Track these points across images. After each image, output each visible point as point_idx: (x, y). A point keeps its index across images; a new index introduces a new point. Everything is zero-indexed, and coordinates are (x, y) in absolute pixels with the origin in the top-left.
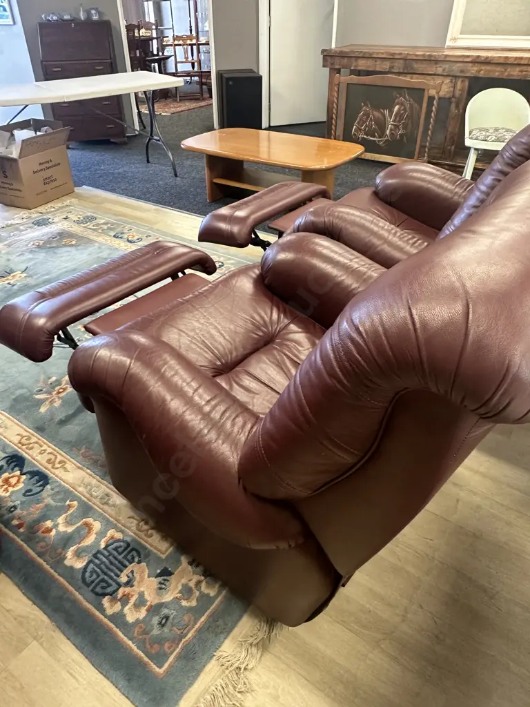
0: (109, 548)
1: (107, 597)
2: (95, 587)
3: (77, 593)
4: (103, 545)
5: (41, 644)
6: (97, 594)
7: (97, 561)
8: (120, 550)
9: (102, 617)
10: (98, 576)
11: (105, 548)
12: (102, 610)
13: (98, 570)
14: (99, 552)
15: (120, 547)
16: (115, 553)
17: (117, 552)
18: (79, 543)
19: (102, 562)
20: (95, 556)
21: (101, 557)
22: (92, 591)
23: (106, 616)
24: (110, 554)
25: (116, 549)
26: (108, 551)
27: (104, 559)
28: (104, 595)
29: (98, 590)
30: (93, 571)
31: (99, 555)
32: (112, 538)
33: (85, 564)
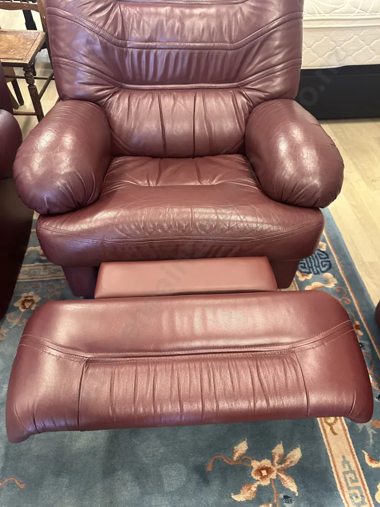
0: (308, 271)
1: (323, 250)
2: (326, 258)
3: (337, 262)
4: (311, 275)
5: (362, 258)
6: (327, 255)
7: (319, 270)
8: (303, 265)
9: (329, 245)
10: (322, 262)
11: (310, 273)
12: (327, 247)
13: (320, 265)
14: (315, 274)
15: (302, 267)
16: (306, 266)
17: (305, 265)
18: (324, 286)
19: (316, 267)
20: (318, 273)
21: (315, 270)
22: (328, 258)
23: (327, 244)
24: (309, 267)
25: (304, 268)
26: (310, 269)
27: (314, 268)
28: (323, 252)
29: (325, 256)
30: (324, 266)
31: (316, 272)
32: (303, 276)
33: (326, 273)
